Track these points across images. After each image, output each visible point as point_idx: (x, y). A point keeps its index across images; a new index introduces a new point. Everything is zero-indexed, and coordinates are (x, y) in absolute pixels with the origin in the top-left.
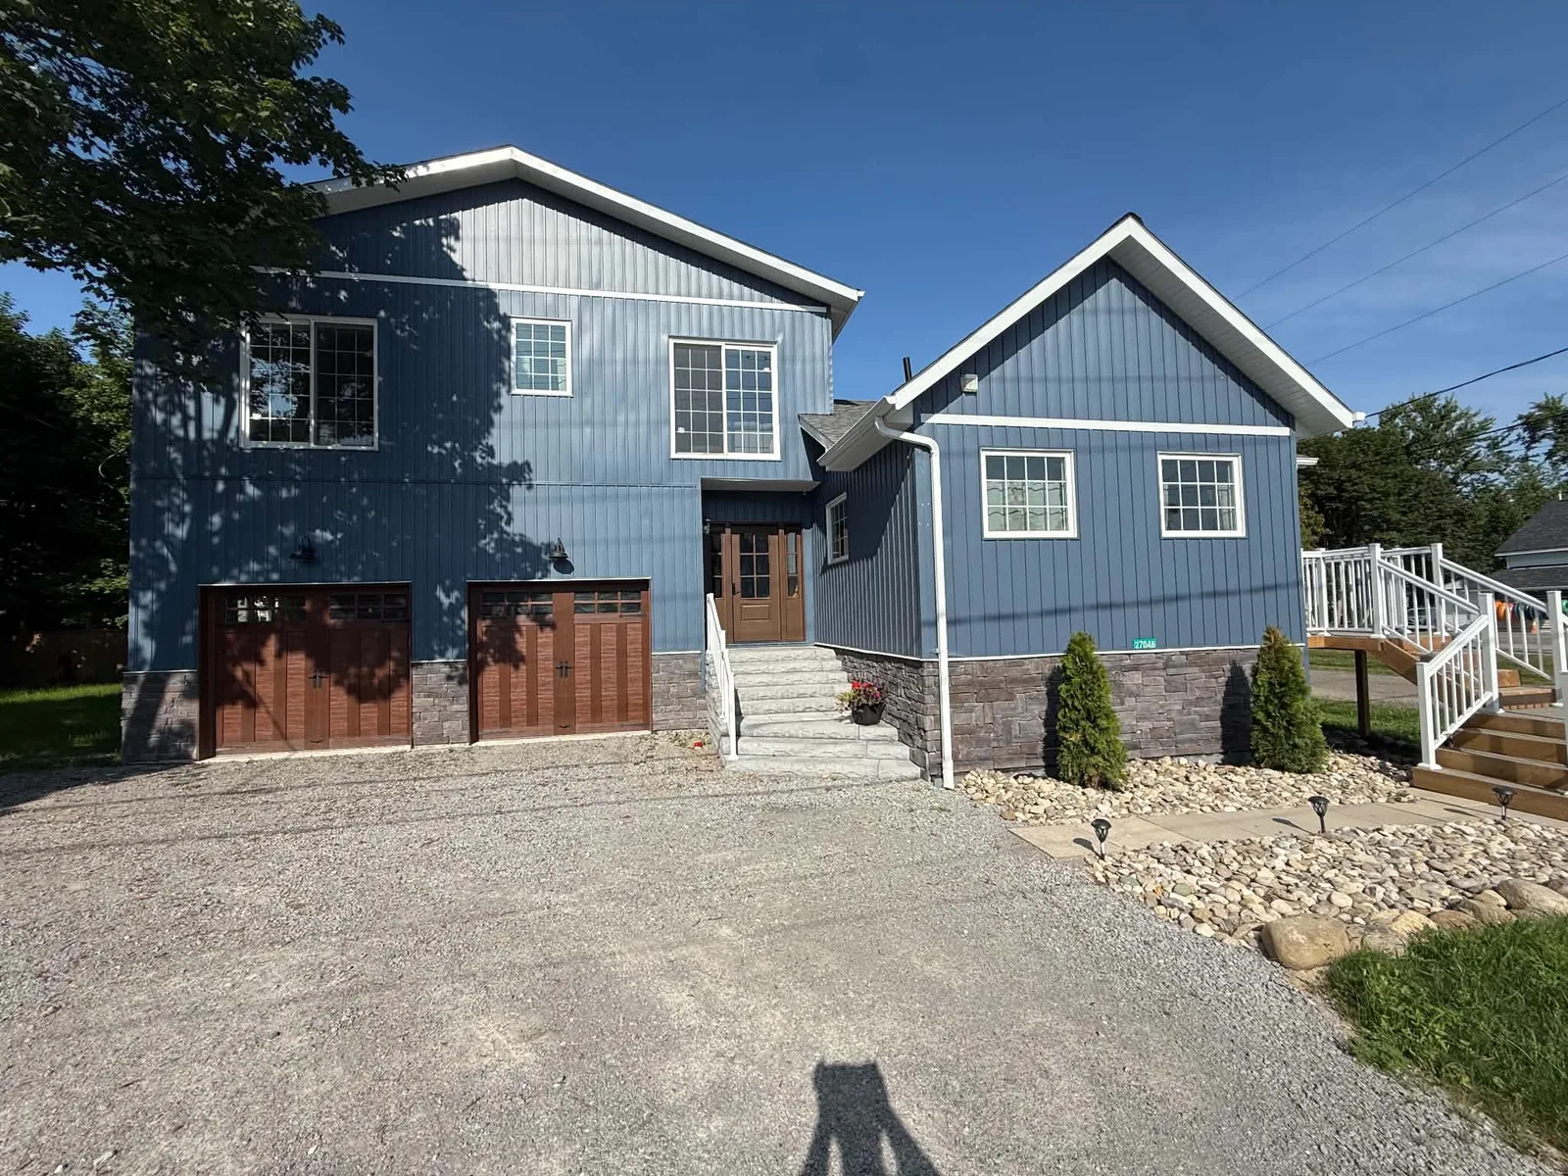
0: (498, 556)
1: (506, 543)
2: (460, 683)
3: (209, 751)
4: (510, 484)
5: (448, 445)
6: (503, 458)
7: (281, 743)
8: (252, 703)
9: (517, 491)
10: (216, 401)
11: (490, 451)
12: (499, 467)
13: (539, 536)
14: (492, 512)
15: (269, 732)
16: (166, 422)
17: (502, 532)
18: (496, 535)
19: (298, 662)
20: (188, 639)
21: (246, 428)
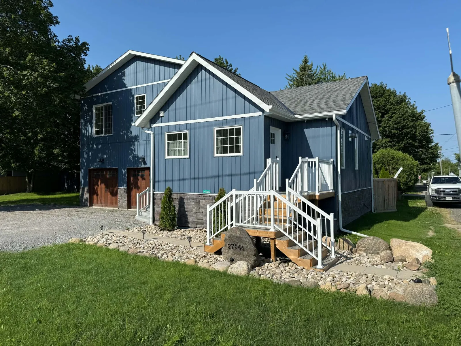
0: (133, 160)
1: (134, 157)
2: (126, 193)
3: (91, 205)
4: (134, 141)
5: (124, 132)
6: (133, 134)
7: (101, 205)
8: (97, 195)
9: (136, 143)
10: (90, 127)
11: (131, 133)
12: (133, 137)
13: (140, 155)
14: (132, 149)
15: (99, 202)
16: (84, 132)
17: (133, 154)
18: (132, 155)
19: (103, 185)
20: (87, 180)
21: (95, 132)
